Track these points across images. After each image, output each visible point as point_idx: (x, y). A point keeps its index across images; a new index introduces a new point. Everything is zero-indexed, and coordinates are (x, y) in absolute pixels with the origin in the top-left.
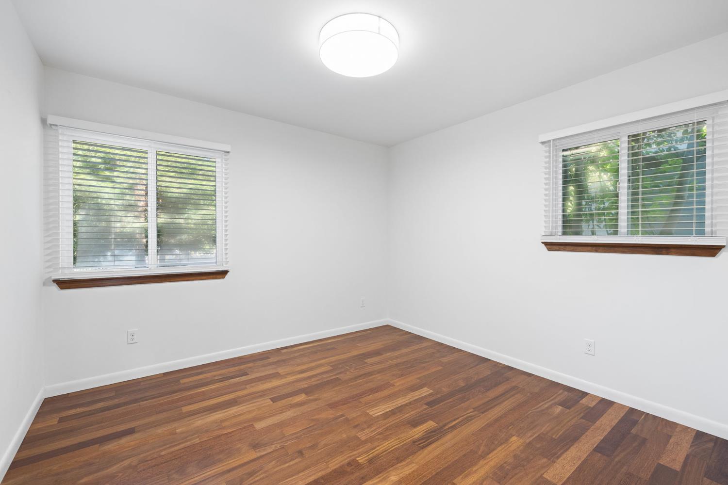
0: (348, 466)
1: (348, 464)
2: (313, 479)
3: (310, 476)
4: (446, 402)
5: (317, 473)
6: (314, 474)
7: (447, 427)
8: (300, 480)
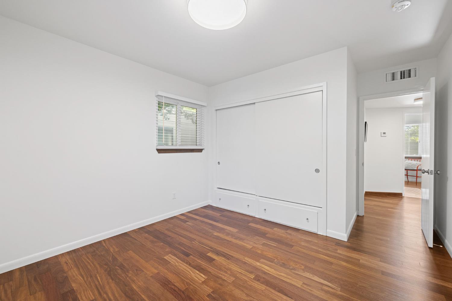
0: (260, 281)
1: (258, 281)
2: (278, 293)
3: (277, 295)
4: (185, 250)
5: (273, 293)
6: (275, 294)
7: (212, 250)
8: (283, 299)
